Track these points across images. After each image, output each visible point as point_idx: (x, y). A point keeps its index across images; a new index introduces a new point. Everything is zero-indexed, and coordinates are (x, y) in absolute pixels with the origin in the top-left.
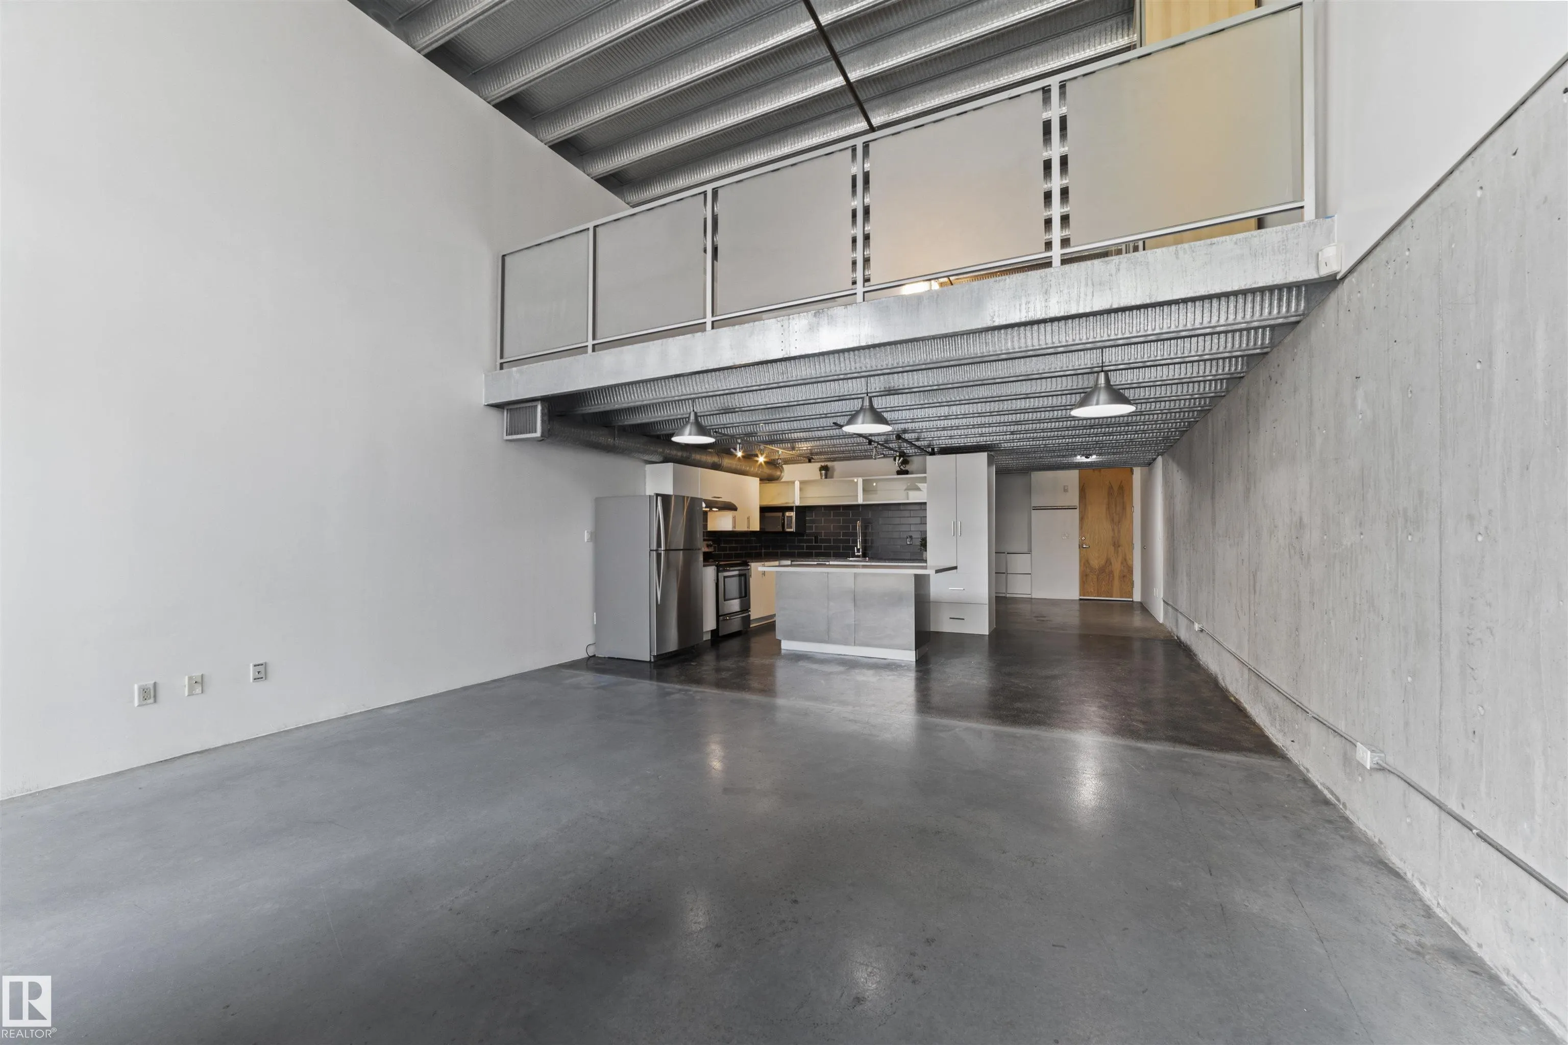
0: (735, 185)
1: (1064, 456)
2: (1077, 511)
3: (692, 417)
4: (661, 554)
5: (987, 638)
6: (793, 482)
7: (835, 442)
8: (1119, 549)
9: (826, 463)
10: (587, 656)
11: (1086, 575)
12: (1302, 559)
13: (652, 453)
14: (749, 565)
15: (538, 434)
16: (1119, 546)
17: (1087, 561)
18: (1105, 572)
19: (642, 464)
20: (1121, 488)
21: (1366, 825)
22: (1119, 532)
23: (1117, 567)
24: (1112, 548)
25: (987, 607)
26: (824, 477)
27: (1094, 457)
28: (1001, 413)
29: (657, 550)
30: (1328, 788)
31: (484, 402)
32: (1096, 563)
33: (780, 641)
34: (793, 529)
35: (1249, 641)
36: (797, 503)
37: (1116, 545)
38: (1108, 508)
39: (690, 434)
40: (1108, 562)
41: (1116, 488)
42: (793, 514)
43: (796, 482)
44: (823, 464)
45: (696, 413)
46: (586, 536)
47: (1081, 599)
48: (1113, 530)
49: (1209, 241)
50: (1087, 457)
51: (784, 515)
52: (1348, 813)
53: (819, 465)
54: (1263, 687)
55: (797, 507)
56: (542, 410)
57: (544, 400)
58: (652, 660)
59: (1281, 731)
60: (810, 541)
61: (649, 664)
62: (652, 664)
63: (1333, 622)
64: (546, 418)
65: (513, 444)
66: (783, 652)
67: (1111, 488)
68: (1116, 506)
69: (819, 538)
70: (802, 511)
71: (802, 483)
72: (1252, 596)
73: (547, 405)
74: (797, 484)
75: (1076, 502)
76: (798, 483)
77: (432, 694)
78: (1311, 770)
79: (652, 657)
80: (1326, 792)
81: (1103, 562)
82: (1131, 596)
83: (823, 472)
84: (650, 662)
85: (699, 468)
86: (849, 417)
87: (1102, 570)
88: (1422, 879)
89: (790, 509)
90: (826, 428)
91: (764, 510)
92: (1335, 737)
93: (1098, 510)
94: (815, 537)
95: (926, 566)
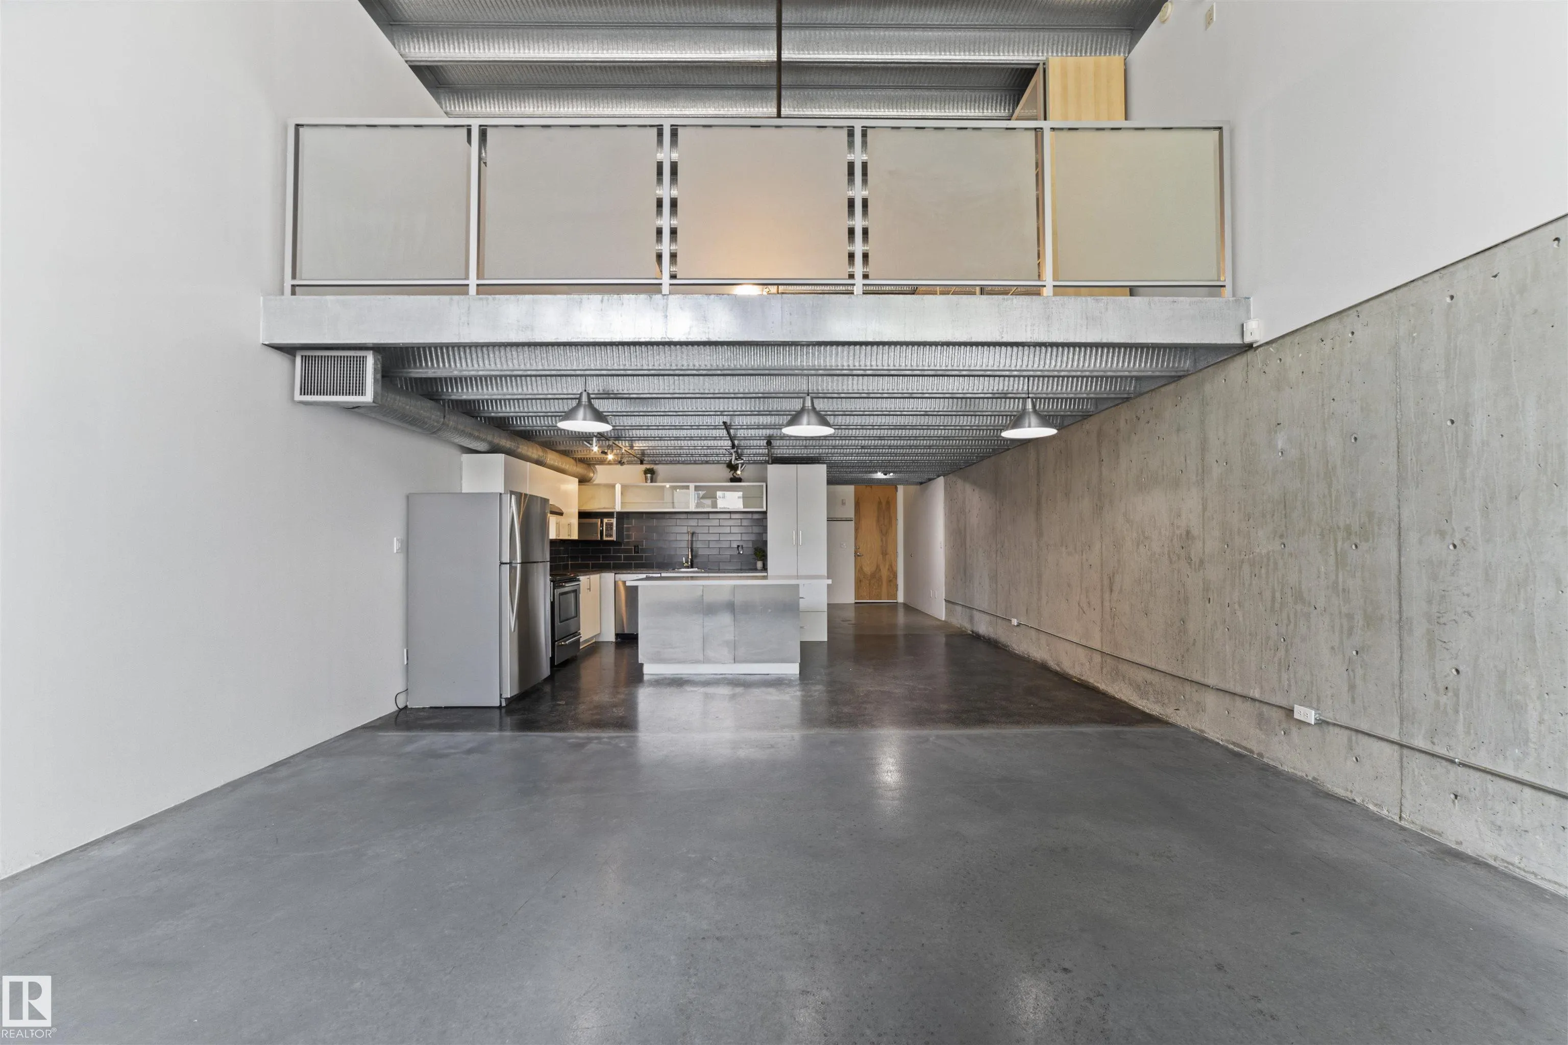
0: (701, 130)
1: (866, 472)
2: (853, 522)
3: (584, 399)
4: (516, 567)
5: (826, 646)
6: (613, 486)
7: (683, 443)
8: (887, 556)
9: (652, 466)
10: (397, 709)
11: (860, 581)
12: (1190, 564)
13: (477, 438)
14: (579, 580)
15: (368, 397)
16: (886, 554)
17: (861, 568)
18: (875, 576)
19: (455, 452)
20: (888, 503)
21: (1294, 768)
22: (886, 541)
23: (885, 573)
24: (881, 557)
25: (826, 613)
26: (649, 481)
27: (891, 474)
28: (883, 427)
29: (510, 563)
30: (1234, 744)
31: (261, 342)
32: (868, 569)
33: (642, 665)
34: (614, 538)
35: (1101, 630)
36: (618, 508)
37: (884, 553)
38: (878, 521)
39: (585, 419)
40: (878, 568)
41: (884, 503)
42: (614, 521)
43: (617, 486)
44: (648, 467)
45: (589, 394)
46: (396, 546)
47: (856, 603)
48: (882, 540)
49: (1171, 299)
50: (885, 474)
51: (602, 522)
52: (1265, 760)
53: (643, 467)
54: (1124, 667)
55: (618, 513)
56: (375, 364)
57: (377, 349)
58: (504, 704)
59: (1157, 702)
60: (629, 551)
61: (498, 711)
62: (503, 710)
63: (1239, 613)
64: (379, 376)
65: (303, 407)
66: (646, 678)
67: (880, 503)
68: (884, 519)
69: (640, 547)
70: (623, 517)
71: (624, 488)
72: (1107, 596)
73: (380, 357)
74: (618, 487)
75: (851, 514)
76: (620, 486)
77: (173, 805)
78: (1207, 730)
79: (503, 701)
80: (1231, 746)
81: (874, 569)
82: (896, 599)
83: (649, 475)
84: (500, 707)
85: (528, 463)
86: (789, 417)
87: (873, 575)
88: (1375, 802)
89: (609, 515)
90: (701, 427)
91: (583, 515)
92: (1243, 702)
93: (870, 522)
94: (635, 547)
95: (767, 576)
